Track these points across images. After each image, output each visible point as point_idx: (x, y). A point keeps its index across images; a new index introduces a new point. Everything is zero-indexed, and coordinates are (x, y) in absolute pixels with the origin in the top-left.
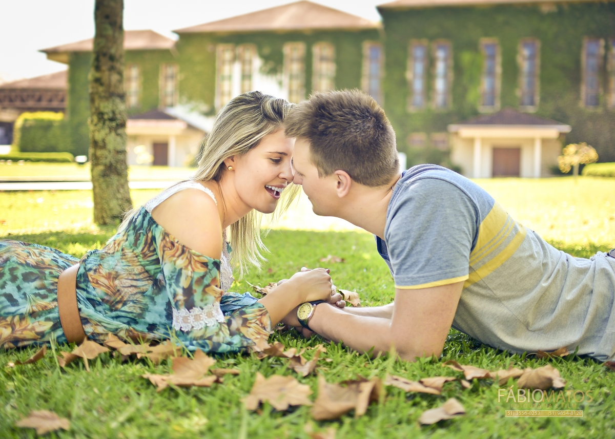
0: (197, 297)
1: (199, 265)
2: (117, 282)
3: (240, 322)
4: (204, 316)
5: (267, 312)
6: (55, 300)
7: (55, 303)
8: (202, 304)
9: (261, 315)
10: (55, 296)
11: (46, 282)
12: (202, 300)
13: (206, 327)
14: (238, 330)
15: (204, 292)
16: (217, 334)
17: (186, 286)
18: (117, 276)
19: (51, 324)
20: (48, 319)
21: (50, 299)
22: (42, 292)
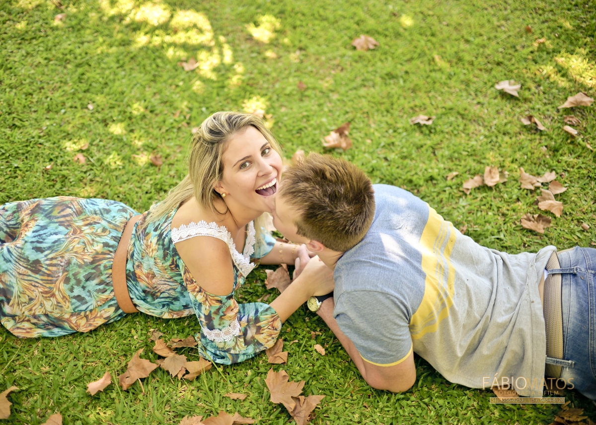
0: (216, 322)
1: (214, 302)
2: (154, 281)
3: (254, 331)
4: (222, 334)
5: (278, 317)
6: (112, 291)
7: (113, 293)
8: (220, 327)
9: (273, 321)
10: (112, 288)
11: (103, 277)
12: (220, 325)
13: (225, 342)
14: (253, 337)
15: (221, 318)
16: (234, 348)
17: (206, 314)
18: (154, 276)
19: (113, 309)
20: (110, 306)
21: (108, 292)
22: (101, 287)
